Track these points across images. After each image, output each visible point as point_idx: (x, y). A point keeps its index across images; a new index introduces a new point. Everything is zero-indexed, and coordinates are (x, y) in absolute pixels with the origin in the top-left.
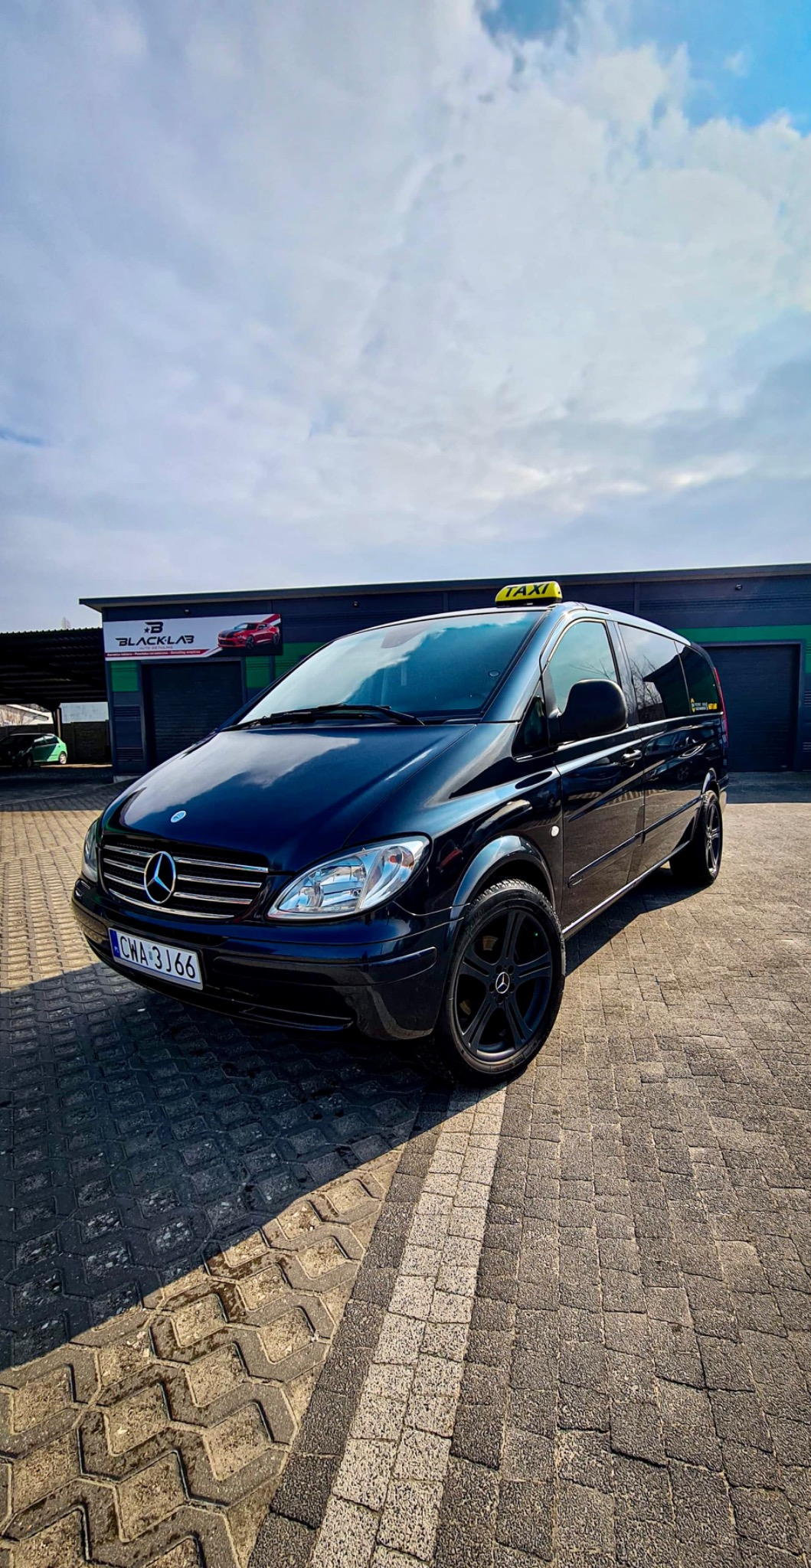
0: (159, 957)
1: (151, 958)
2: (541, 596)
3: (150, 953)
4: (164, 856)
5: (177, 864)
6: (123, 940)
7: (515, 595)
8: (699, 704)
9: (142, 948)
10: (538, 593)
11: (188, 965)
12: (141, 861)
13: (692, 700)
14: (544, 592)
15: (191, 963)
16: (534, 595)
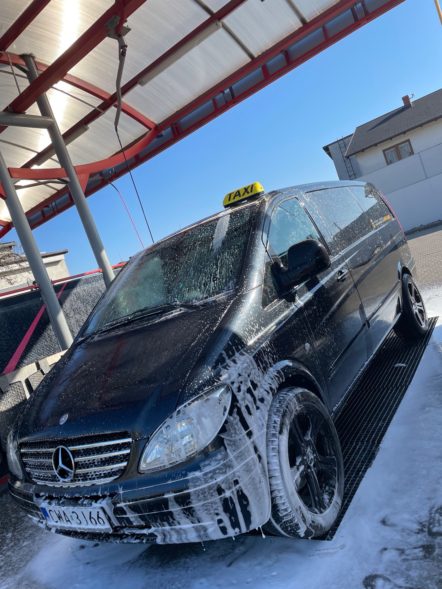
0: (77, 518)
1: (72, 519)
2: (251, 194)
3: (71, 516)
4: (62, 449)
5: (71, 451)
6: (51, 512)
7: (234, 198)
8: (377, 221)
9: (65, 514)
10: (248, 193)
11: (98, 517)
12: (48, 455)
13: (371, 220)
14: (251, 192)
15: (100, 516)
16: (247, 195)
